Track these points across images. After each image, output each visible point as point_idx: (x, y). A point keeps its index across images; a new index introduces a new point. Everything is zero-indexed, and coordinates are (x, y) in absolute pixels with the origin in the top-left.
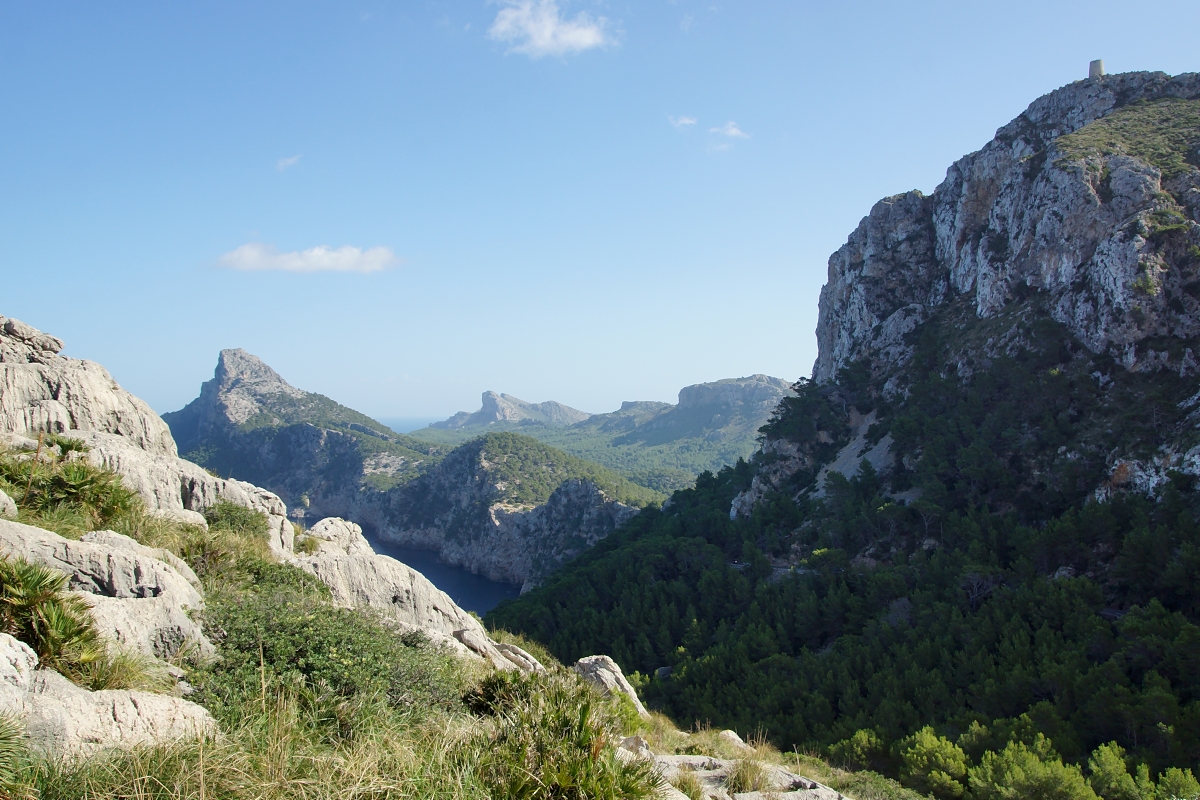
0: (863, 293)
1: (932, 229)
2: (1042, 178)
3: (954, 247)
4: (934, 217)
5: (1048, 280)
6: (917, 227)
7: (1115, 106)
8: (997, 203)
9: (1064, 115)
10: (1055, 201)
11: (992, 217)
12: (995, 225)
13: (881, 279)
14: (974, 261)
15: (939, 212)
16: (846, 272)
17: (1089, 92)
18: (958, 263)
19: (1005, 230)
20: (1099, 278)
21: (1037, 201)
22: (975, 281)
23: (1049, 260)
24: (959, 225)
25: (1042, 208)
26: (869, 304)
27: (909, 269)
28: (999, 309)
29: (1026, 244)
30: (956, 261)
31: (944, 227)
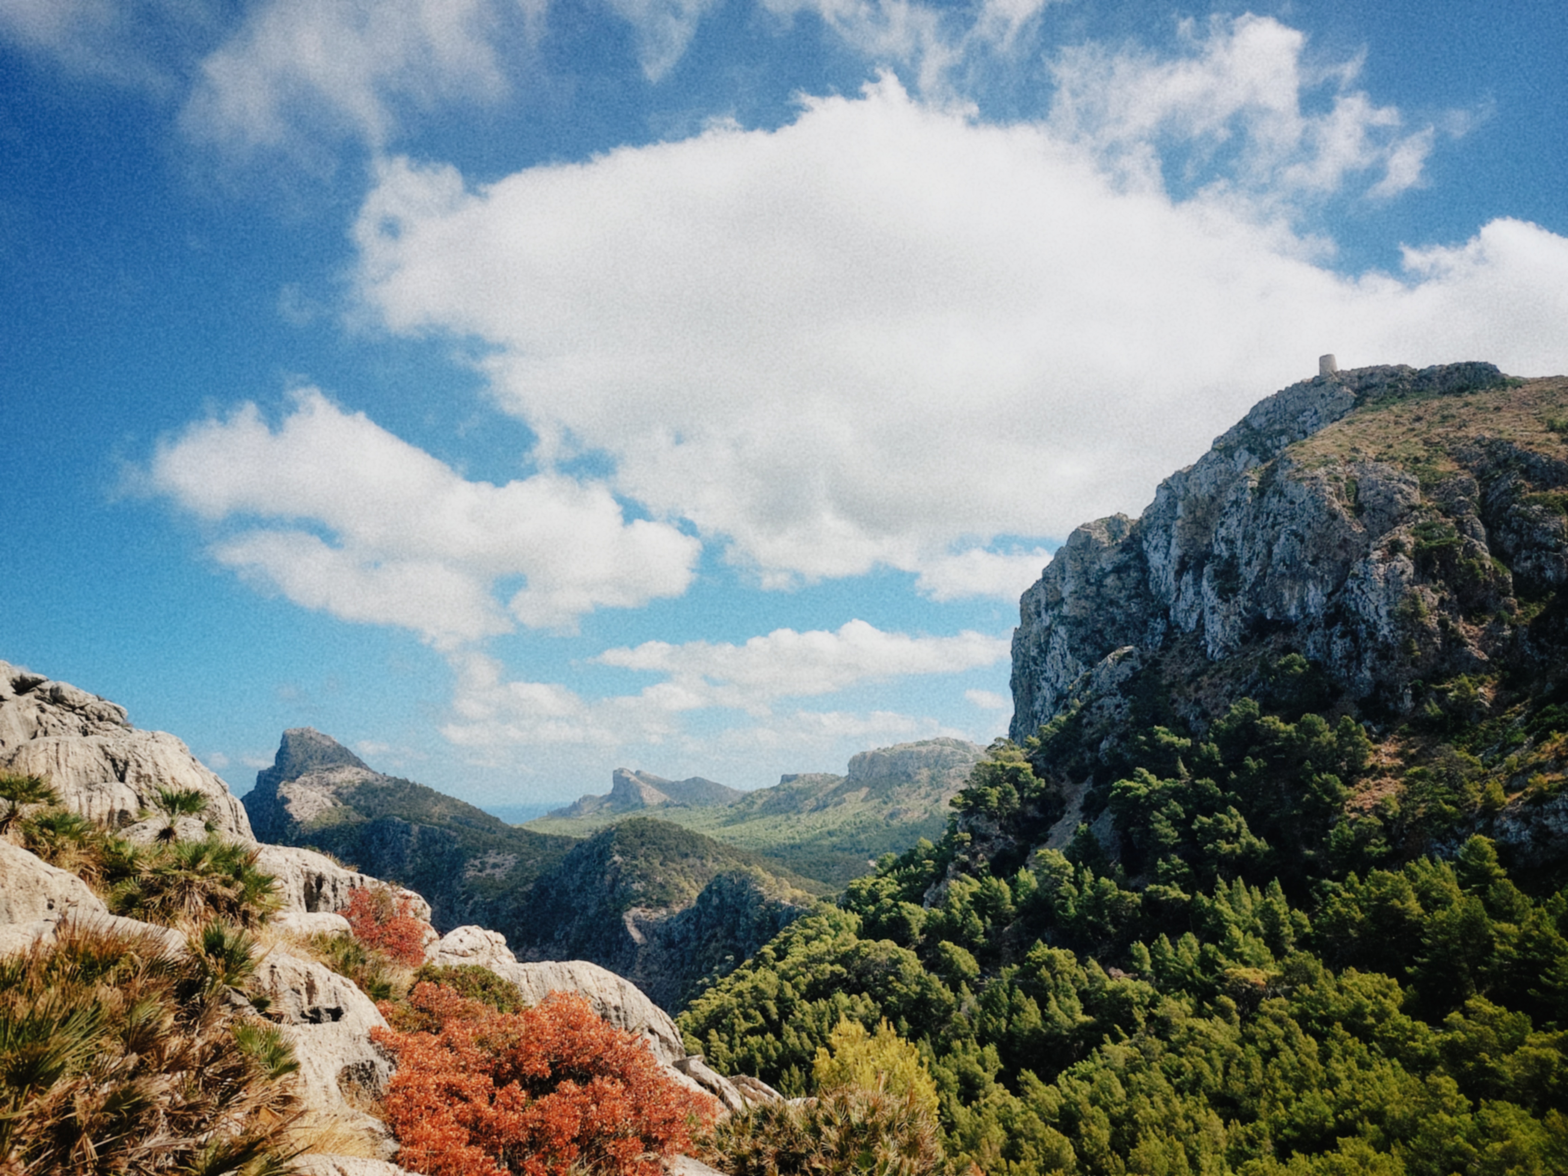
0: (1065, 637)
1: (1142, 557)
2: (1274, 493)
3: (1172, 576)
4: (1145, 545)
5: (1293, 612)
6: (1124, 557)
7: (1355, 406)
8: (1222, 524)
9: (1294, 419)
10: (1293, 519)
11: (1216, 540)
12: (1221, 549)
13: (1086, 619)
14: (1198, 593)
15: (1150, 537)
16: (1043, 612)
17: (1321, 390)
18: (1178, 596)
19: (1233, 556)
20: (1357, 607)
21: (1271, 520)
22: (1201, 616)
23: (1291, 589)
24: (1175, 552)
25: (1277, 528)
26: (1072, 649)
27: (1119, 607)
28: (1235, 648)
29: (1260, 570)
30: (1175, 595)
31: (1157, 555)
